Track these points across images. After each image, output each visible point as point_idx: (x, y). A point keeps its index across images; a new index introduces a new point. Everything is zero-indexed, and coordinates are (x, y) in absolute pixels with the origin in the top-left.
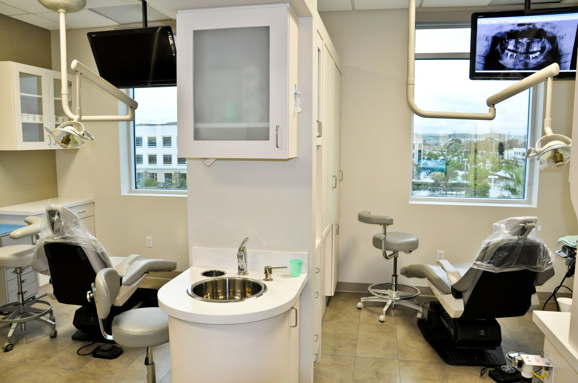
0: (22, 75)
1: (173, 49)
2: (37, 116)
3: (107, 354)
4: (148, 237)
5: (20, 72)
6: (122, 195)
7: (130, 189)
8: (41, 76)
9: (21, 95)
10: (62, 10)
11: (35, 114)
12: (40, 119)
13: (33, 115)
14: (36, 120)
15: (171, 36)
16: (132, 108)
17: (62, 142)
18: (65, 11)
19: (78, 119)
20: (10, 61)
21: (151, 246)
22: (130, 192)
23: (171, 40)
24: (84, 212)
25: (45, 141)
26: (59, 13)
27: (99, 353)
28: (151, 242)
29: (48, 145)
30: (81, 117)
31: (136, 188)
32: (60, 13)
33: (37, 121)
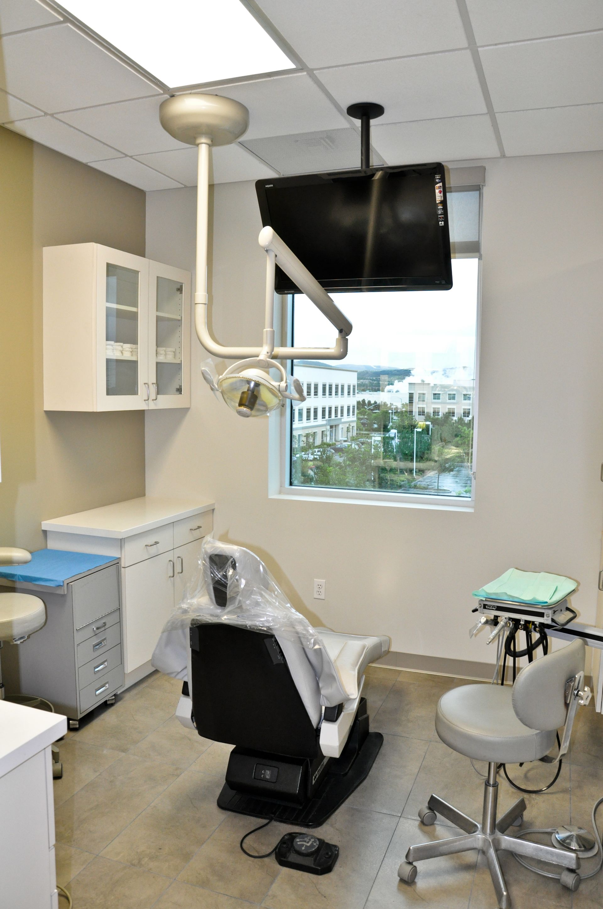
0: (111, 269)
1: (440, 212)
2: (127, 346)
3: (309, 862)
4: (318, 581)
5: (108, 265)
6: (270, 497)
7: (281, 487)
8: (138, 272)
9: (107, 307)
10: (203, 140)
11: (124, 343)
12: (131, 352)
13: (122, 344)
14: (124, 355)
15: (441, 184)
16: (343, 332)
17: (241, 404)
18: (208, 141)
19: (267, 353)
20: (94, 243)
21: (322, 597)
22: (280, 492)
23: (440, 192)
24: (199, 527)
25: (139, 394)
26: (198, 145)
27: (293, 858)
28: (323, 590)
29: (145, 400)
30: (273, 350)
31: (291, 484)
32: (200, 145)
33: (127, 356)
